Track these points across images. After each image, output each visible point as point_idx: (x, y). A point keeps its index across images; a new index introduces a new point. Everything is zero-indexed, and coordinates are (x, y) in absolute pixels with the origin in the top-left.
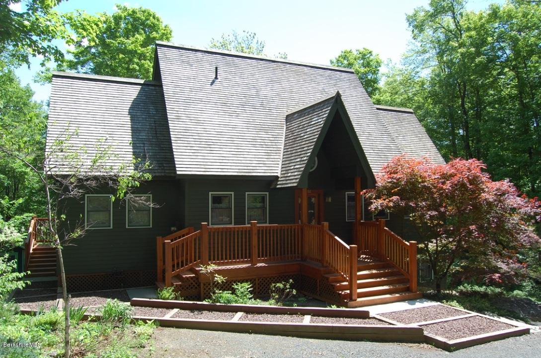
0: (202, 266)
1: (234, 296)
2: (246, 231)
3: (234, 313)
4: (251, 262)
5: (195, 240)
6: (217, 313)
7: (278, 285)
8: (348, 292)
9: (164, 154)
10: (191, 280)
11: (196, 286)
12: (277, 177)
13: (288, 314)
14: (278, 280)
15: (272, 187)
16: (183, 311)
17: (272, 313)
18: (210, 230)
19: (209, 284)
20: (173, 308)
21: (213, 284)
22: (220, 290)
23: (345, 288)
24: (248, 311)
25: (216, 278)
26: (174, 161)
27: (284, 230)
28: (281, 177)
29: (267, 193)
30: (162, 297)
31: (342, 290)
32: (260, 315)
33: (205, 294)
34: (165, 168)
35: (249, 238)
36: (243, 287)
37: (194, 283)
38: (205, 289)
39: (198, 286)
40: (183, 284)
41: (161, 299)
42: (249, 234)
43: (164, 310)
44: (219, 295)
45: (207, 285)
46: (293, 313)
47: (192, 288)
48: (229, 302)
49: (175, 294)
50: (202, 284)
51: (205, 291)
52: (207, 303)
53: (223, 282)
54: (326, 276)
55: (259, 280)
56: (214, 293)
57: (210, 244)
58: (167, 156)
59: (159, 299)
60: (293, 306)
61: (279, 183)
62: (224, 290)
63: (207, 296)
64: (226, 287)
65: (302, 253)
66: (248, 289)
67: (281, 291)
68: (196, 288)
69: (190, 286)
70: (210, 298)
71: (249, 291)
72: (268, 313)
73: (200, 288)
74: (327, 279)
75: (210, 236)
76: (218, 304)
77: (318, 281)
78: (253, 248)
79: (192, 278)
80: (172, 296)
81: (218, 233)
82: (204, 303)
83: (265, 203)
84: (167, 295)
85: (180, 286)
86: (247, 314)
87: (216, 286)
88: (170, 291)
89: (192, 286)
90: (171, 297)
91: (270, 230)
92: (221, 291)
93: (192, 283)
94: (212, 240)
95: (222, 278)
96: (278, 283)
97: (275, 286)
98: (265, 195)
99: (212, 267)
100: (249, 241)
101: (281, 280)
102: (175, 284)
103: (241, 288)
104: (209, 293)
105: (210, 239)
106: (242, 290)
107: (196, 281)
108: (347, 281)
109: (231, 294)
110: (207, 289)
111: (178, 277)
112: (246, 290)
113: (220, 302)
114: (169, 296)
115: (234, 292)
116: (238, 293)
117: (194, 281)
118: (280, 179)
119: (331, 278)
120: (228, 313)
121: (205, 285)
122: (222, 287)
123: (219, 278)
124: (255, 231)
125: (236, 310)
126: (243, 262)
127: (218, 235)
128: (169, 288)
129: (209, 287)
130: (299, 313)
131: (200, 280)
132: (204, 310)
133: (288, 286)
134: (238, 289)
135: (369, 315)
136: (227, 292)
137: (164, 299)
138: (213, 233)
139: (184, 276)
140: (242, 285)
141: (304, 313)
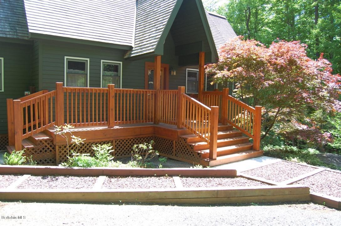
0: (56, 126)
1: (93, 158)
2: (103, 94)
3: (95, 178)
4: (109, 124)
5: (49, 99)
6: (76, 178)
7: (141, 146)
8: (208, 151)
9: (18, 18)
10: (45, 143)
11: (51, 148)
12: (131, 48)
13: (154, 176)
14: (141, 141)
15: (126, 57)
16: (34, 177)
17: (137, 176)
18: (65, 91)
19: (65, 147)
20: (22, 174)
21: (70, 146)
22: (77, 153)
23: (204, 148)
24: (112, 174)
25: (73, 140)
26: (27, 26)
27: (140, 95)
28: (135, 47)
29: (121, 63)
30: (10, 162)
31: (201, 150)
32: (125, 179)
33: (61, 157)
34: (18, 31)
35: (107, 100)
36: (104, 149)
37: (48, 146)
38: (60, 152)
39: (53, 148)
40: (36, 147)
41: (9, 164)
42: (107, 96)
43: (12, 177)
44: (77, 158)
45: (63, 147)
46: (160, 175)
47: (46, 151)
48: (89, 165)
49: (26, 159)
50: (57, 148)
51: (61, 154)
52: (63, 167)
53: (81, 143)
54: (184, 137)
55: (116, 142)
56: (71, 156)
57: (65, 104)
58: (20, 21)
59: (6, 164)
60: (159, 168)
61: (132, 52)
62: (81, 152)
63: (63, 159)
64: (83, 149)
65: (155, 117)
66: (108, 150)
67: (143, 152)
68: (51, 151)
69: (43, 149)
70: (66, 161)
71: (110, 153)
72: (132, 176)
73: (55, 151)
74: (185, 139)
75: (65, 96)
76: (76, 168)
77: (174, 142)
78: (111, 110)
79: (46, 141)
80: (22, 160)
81: (74, 93)
82: (60, 167)
83: (119, 72)
84: (16, 160)
85: (33, 149)
86: (109, 177)
87: (72, 149)
88: (20, 155)
89: (46, 149)
90: (20, 162)
91: (126, 94)
92: (79, 154)
93: (46, 146)
94: (68, 101)
95: (80, 139)
96: (140, 143)
97: (137, 147)
98: (119, 65)
99: (68, 128)
100: (107, 104)
101: (144, 141)
102: (26, 147)
103: (101, 150)
104: (65, 156)
105: (65, 100)
106: (102, 152)
107: (51, 144)
108: (206, 141)
109: (90, 156)
110: (63, 152)
111: (30, 140)
112: (106, 152)
113: (78, 166)
114: (18, 160)
115: (93, 154)
116: (98, 155)
117: (48, 144)
118: (133, 49)
119: (190, 138)
120: (88, 177)
121: (60, 147)
122: (79, 150)
123: (77, 140)
124: (112, 94)
125: (97, 174)
126: (100, 125)
127: (74, 96)
128: (18, 152)
129: (65, 149)
130: (167, 175)
131: (55, 143)
132: (61, 175)
133: (150, 147)
134: (97, 151)
135: (236, 174)
136: (86, 154)
137: (12, 164)
138: (68, 95)
139: (37, 139)
140: (102, 147)
141: (171, 174)
